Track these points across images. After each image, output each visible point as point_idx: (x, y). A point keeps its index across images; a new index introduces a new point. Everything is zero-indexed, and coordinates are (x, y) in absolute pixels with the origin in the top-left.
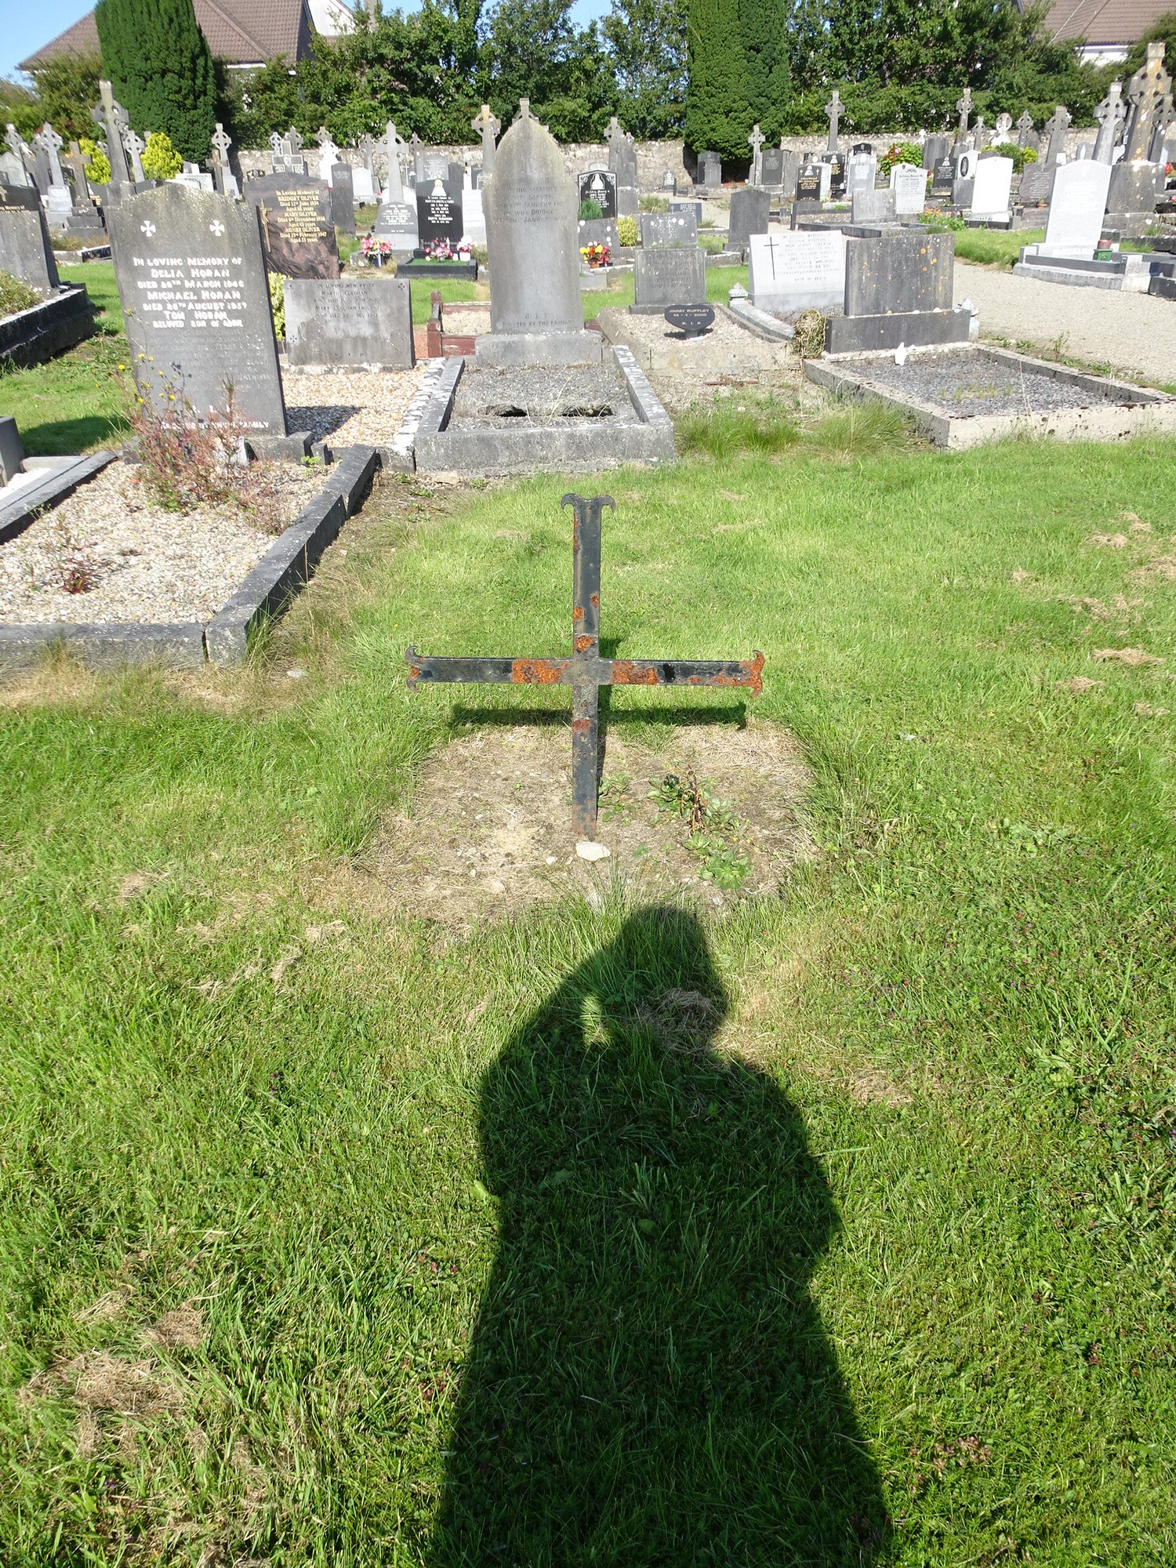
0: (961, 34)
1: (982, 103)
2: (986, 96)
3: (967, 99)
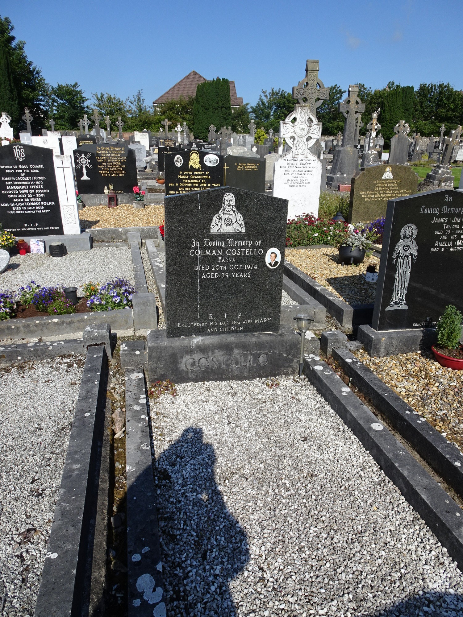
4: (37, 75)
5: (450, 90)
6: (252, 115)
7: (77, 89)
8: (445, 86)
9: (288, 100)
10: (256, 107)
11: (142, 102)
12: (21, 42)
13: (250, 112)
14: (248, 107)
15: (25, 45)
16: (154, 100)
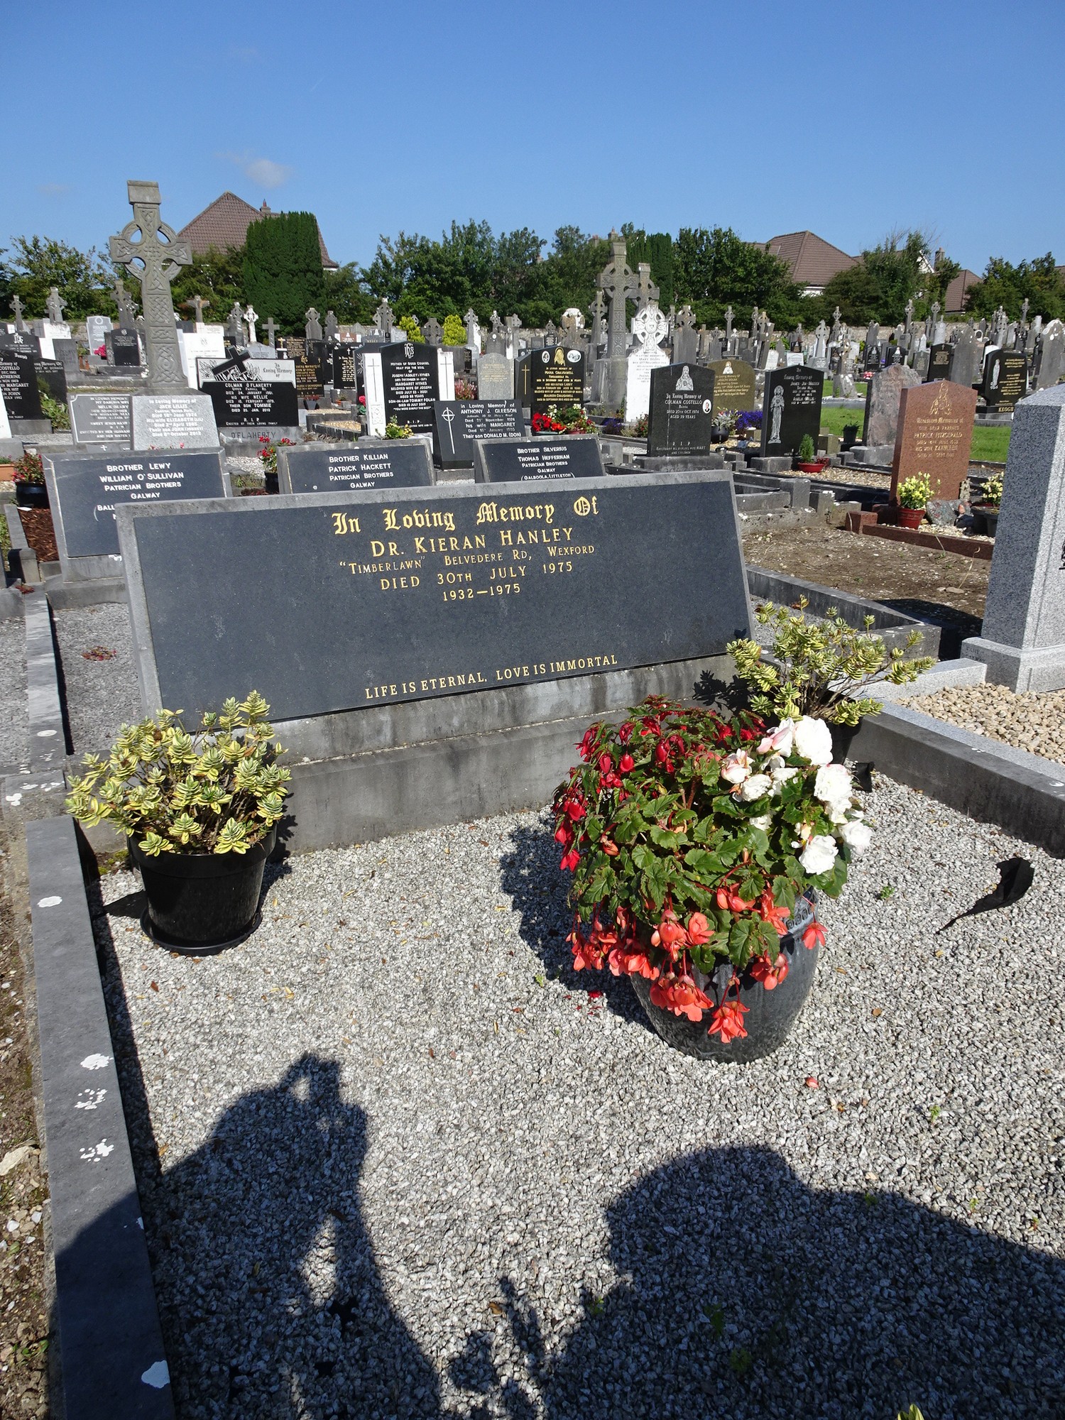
5: (733, 241)
6: (365, 288)
8: (725, 235)
9: (435, 257)
10: (372, 270)
13: (360, 281)
14: (357, 269)
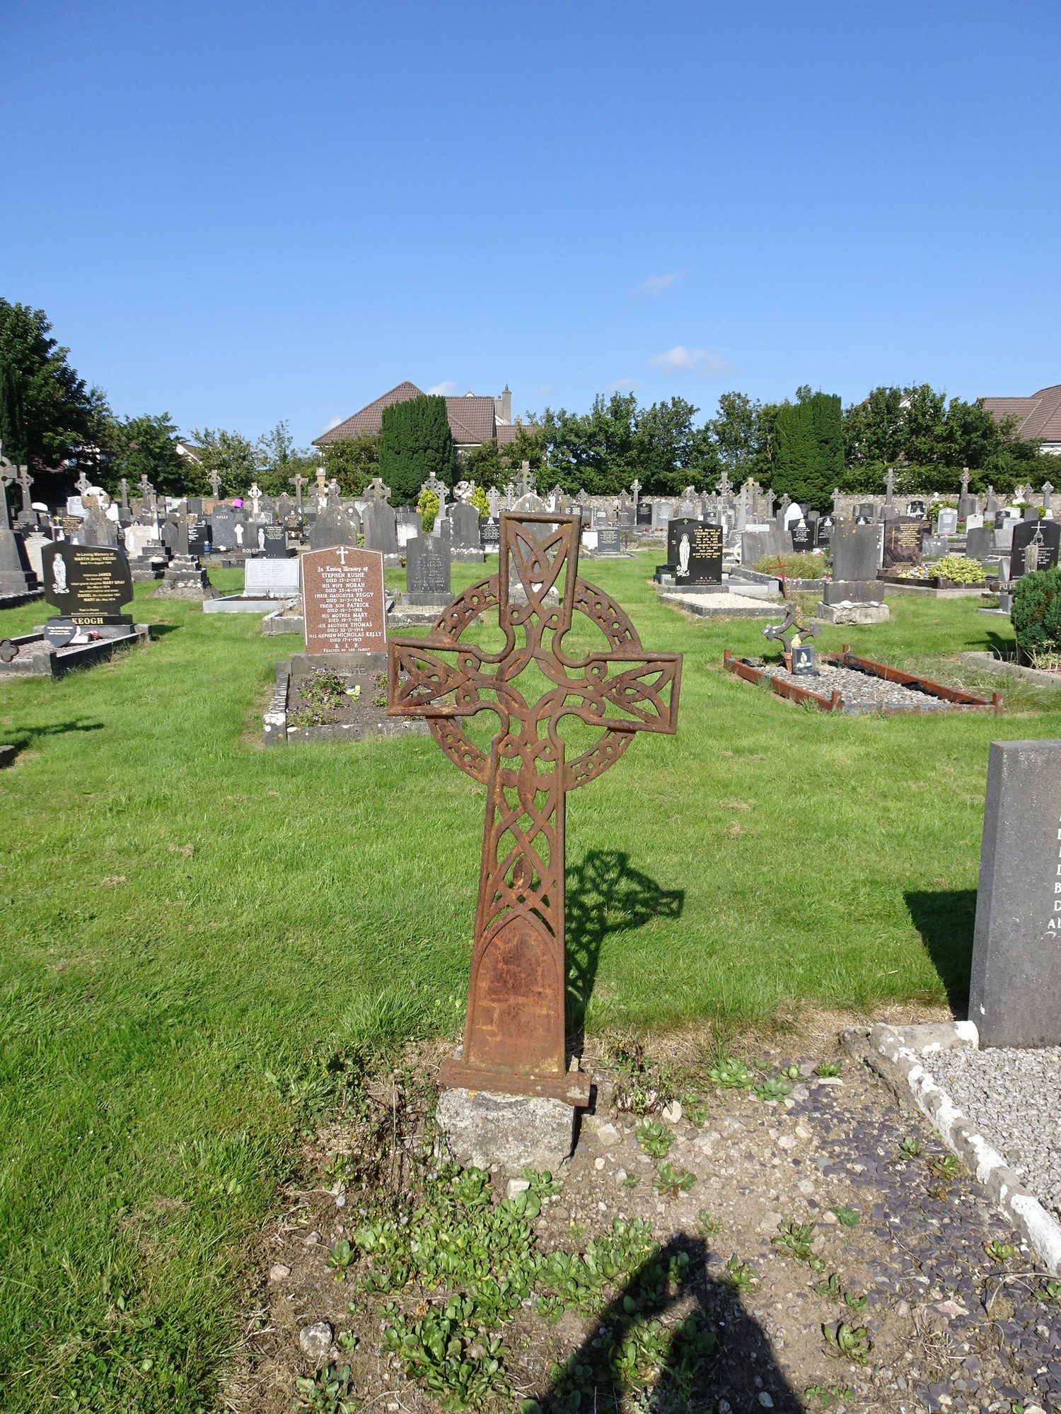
0: (961, 436)
1: (976, 477)
2: (978, 473)
3: (966, 475)
4: (99, 403)
7: (168, 424)
11: (286, 443)
12: (62, 349)
15: (68, 355)
16: (314, 439)
